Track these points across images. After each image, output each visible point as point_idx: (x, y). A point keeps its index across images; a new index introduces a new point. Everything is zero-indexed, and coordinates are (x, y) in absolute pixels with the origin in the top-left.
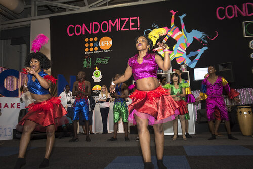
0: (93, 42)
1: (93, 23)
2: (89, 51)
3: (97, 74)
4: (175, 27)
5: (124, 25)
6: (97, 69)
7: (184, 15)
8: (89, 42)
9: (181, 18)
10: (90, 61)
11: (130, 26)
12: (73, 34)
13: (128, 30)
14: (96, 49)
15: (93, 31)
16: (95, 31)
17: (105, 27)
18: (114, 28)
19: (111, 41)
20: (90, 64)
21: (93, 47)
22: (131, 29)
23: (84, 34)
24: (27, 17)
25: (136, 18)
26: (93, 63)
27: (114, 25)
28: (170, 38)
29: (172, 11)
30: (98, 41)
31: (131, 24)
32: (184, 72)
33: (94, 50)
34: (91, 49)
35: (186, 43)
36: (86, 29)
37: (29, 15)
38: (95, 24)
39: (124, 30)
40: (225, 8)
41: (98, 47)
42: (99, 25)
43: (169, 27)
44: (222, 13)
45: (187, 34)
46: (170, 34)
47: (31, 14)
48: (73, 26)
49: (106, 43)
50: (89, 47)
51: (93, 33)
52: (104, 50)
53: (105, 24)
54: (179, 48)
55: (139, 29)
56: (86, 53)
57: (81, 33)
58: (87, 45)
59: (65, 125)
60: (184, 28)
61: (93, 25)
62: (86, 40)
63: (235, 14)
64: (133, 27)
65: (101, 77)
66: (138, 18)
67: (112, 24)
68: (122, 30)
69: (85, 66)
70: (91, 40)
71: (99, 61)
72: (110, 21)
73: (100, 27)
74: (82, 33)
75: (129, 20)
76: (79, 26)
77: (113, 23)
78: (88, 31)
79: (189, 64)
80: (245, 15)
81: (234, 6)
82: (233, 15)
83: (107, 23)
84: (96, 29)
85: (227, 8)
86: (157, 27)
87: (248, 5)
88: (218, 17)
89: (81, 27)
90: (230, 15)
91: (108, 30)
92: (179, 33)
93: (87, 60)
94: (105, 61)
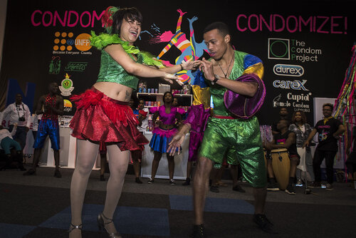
0: (67, 38)
1: (71, 12)
2: (59, 50)
3: (67, 84)
4: (181, 33)
6: (67, 76)
7: (195, 19)
8: (61, 38)
9: (191, 21)
10: (59, 65)
12: (40, 23)
14: (70, 48)
16: (71, 23)
17: (86, 19)
18: (98, 23)
20: (59, 69)
21: (66, 45)
23: (54, 25)
26: (62, 67)
27: (98, 19)
29: (179, 11)
30: (74, 38)
32: (186, 94)
33: (66, 50)
34: (63, 48)
35: (193, 56)
36: (60, 20)
38: (72, 14)
40: (248, 17)
41: (73, 46)
42: (78, 16)
44: (243, 23)
45: (196, 44)
46: (174, 41)
48: (41, 12)
49: (85, 43)
50: (60, 45)
51: (69, 25)
52: (80, 51)
53: (86, 15)
56: (54, 52)
57: (50, 23)
58: (57, 41)
59: (9, 152)
60: (193, 35)
61: (70, 14)
62: (57, 34)
63: (260, 27)
65: (72, 88)
67: (97, 16)
69: (51, 71)
70: (64, 35)
71: (72, 67)
72: (94, 12)
73: (79, 18)
74: (52, 23)
76: (49, 13)
80: (271, 30)
81: (259, 16)
82: (257, 28)
83: (89, 14)
84: (73, 21)
85: (250, 18)
86: (158, 29)
87: (276, 17)
88: (238, 27)
89: (51, 15)
90: (253, 28)
91: (89, 24)
92: (186, 42)
93: (54, 63)
94: (80, 67)
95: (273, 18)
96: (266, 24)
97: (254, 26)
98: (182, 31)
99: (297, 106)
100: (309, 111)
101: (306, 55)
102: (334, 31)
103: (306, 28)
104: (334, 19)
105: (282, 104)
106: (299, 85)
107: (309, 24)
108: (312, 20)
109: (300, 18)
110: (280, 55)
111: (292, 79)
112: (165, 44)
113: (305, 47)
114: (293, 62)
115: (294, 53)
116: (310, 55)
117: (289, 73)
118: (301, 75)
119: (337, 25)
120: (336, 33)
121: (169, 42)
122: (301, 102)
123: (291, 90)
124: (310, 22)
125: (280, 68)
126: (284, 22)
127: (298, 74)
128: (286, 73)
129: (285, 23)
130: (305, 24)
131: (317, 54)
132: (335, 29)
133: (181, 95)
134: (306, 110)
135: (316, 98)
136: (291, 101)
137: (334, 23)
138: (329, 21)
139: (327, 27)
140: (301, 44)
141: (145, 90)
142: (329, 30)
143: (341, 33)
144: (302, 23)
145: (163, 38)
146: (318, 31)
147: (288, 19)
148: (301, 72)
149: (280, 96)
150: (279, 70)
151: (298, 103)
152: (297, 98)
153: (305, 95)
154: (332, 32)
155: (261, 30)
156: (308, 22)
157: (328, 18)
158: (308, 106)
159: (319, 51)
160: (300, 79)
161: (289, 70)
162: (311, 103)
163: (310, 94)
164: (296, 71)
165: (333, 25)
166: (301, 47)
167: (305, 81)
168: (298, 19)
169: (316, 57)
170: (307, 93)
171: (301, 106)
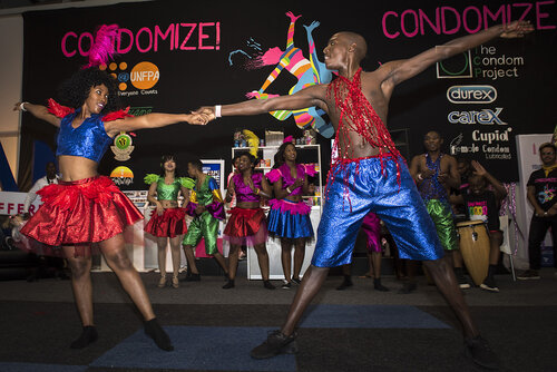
0: (118, 71)
1: (120, 30)
3: (122, 143)
4: (294, 49)
5: (187, 38)
7: (315, 25)
9: (309, 29)
11: (200, 42)
12: (75, 52)
13: (194, 48)
14: (123, 86)
15: (119, 46)
16: (122, 48)
17: (144, 41)
18: (164, 44)
19: (158, 72)
21: (118, 83)
22: (201, 47)
25: (213, 24)
27: (164, 38)
28: (285, 72)
29: (290, 14)
30: (129, 71)
31: (202, 36)
32: (310, 145)
35: (316, 83)
38: (123, 33)
39: (186, 48)
40: (400, 15)
41: (129, 83)
42: (131, 35)
43: (283, 48)
44: (393, 25)
45: (320, 64)
46: (284, 63)
48: (75, 35)
49: (146, 76)
51: (119, 51)
52: (139, 90)
53: (145, 34)
55: (218, 48)
60: (313, 51)
62: (103, 66)
63: (419, 28)
64: (205, 42)
65: (131, 148)
66: (218, 24)
67: (161, 34)
68: (182, 48)
70: (113, 67)
72: (157, 29)
73: (135, 39)
75: (198, 27)
76: (88, 35)
77: (164, 33)
79: (322, 129)
80: (438, 32)
81: (417, 13)
82: (416, 31)
83: (149, 31)
84: (125, 45)
85: (402, 16)
86: (257, 46)
87: (446, 11)
88: (385, 32)
89: (92, 38)
90: (410, 31)
91: (151, 46)
92: (305, 62)
94: (141, 113)
95: (440, 13)
96: (431, 24)
97: (410, 28)
98: (295, 45)
99: (489, 150)
100: (509, 157)
101: (499, 67)
102: (542, 25)
104: (541, 6)
105: (464, 149)
106: (490, 117)
107: (499, 18)
108: (504, 11)
109: (486, 9)
110: (455, 71)
111: (479, 108)
112: (271, 69)
113: (497, 56)
114: (478, 80)
115: (478, 66)
117: (473, 99)
118: (492, 100)
119: (546, 15)
120: (544, 28)
121: (277, 65)
122: (495, 143)
123: (478, 126)
124: (501, 14)
125: (458, 92)
126: (458, 17)
127: (487, 99)
128: (467, 100)
129: (461, 19)
130: (495, 18)
131: (517, 66)
132: (544, 22)
133: (302, 147)
134: (504, 156)
135: (520, 136)
136: (479, 144)
137: (541, 12)
138: (533, 10)
140: (489, 51)
141: (244, 143)
143: (554, 27)
144: (489, 17)
145: (267, 59)
147: (465, 13)
148: (492, 95)
149: (461, 136)
150: (456, 95)
151: (491, 146)
152: (488, 137)
154: (539, 28)
155: (422, 33)
156: (497, 14)
157: (530, 5)
158: (507, 150)
159: (519, 60)
160: (492, 107)
161: (472, 94)
162: (512, 144)
163: (510, 129)
164: (484, 95)
165: (539, 16)
166: (489, 56)
167: (499, 110)
168: (481, 11)
169: (515, 70)
170: (505, 128)
171: (497, 150)
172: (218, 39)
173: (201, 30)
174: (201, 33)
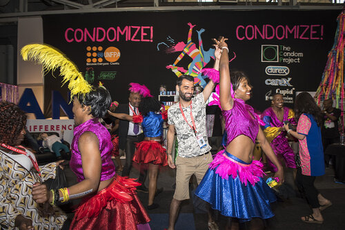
0: (97, 52)
1: (98, 29)
4: (192, 43)
5: (135, 35)
6: (101, 84)
7: (203, 30)
8: (92, 52)
9: (199, 33)
10: (93, 75)
11: (142, 37)
12: (72, 40)
13: (139, 40)
14: (100, 60)
15: (97, 37)
16: (99, 38)
17: (111, 35)
18: (123, 37)
19: (119, 53)
20: (93, 78)
21: (97, 58)
22: (143, 40)
23: (85, 40)
24: (13, 12)
25: (149, 27)
26: (96, 76)
27: (122, 34)
29: (190, 24)
30: (103, 51)
31: (143, 34)
33: (97, 62)
34: (95, 60)
35: (202, 62)
36: (89, 35)
37: (16, 10)
38: (100, 30)
39: (135, 40)
40: (245, 28)
41: (103, 58)
42: (104, 32)
43: (186, 43)
44: (242, 33)
45: (204, 52)
46: (186, 50)
47: (19, 9)
48: (73, 30)
49: (113, 55)
50: (92, 57)
51: (97, 40)
52: (109, 63)
53: (112, 31)
54: (195, 68)
55: (152, 41)
56: (87, 64)
57: (82, 39)
58: (89, 55)
60: (201, 45)
61: (97, 31)
62: (89, 48)
63: (255, 36)
64: (145, 37)
66: (152, 28)
68: (133, 40)
70: (95, 49)
71: (104, 76)
72: (119, 28)
73: (106, 34)
75: (140, 29)
76: (80, 30)
77: (122, 31)
78: (91, 38)
79: (204, 86)
80: (263, 38)
81: (254, 27)
82: (253, 37)
83: (114, 30)
84: (101, 37)
85: (247, 28)
86: (172, 41)
87: (268, 27)
88: (237, 36)
89: (82, 32)
90: (250, 36)
91: (115, 38)
92: (196, 50)
93: (89, 73)
94: (111, 75)
95: (265, 28)
96: (260, 33)
98: (192, 41)
101: (291, 57)
102: (313, 37)
103: (291, 35)
104: (313, 27)
106: (285, 82)
107: (293, 32)
108: (296, 28)
109: (287, 27)
110: (270, 58)
111: (280, 78)
112: (179, 53)
113: (291, 52)
114: (281, 64)
115: (282, 56)
116: (294, 58)
117: (278, 73)
118: (287, 74)
119: (315, 32)
120: (314, 39)
122: (286, 95)
123: (279, 87)
124: (294, 30)
125: (271, 69)
126: (274, 30)
127: (284, 73)
128: (275, 73)
129: (275, 32)
130: (291, 32)
131: (300, 57)
132: (314, 36)
134: (290, 102)
135: (298, 92)
137: (313, 30)
138: (309, 29)
139: (307, 34)
140: (287, 49)
141: (165, 93)
142: (309, 37)
143: (318, 38)
144: (288, 32)
145: (177, 48)
146: (301, 38)
147: (277, 28)
148: (287, 71)
149: (270, 92)
150: (270, 71)
152: (283, 92)
153: (290, 90)
154: (311, 38)
155: (256, 38)
156: (292, 30)
157: (308, 27)
158: (292, 99)
159: (301, 54)
160: (286, 77)
161: (277, 71)
162: (294, 96)
164: (283, 71)
165: (312, 32)
166: (287, 51)
167: (290, 79)
168: (285, 28)
169: (299, 59)
170: (291, 88)
171: (287, 99)
172: (152, 36)
173: (142, 30)
174: (142, 32)
